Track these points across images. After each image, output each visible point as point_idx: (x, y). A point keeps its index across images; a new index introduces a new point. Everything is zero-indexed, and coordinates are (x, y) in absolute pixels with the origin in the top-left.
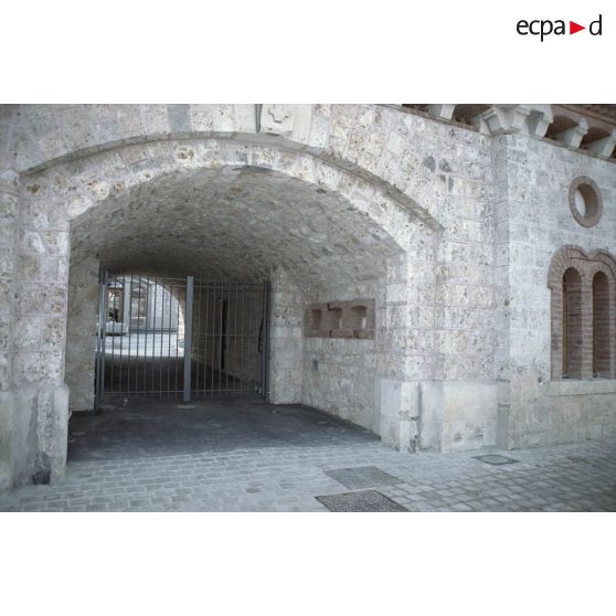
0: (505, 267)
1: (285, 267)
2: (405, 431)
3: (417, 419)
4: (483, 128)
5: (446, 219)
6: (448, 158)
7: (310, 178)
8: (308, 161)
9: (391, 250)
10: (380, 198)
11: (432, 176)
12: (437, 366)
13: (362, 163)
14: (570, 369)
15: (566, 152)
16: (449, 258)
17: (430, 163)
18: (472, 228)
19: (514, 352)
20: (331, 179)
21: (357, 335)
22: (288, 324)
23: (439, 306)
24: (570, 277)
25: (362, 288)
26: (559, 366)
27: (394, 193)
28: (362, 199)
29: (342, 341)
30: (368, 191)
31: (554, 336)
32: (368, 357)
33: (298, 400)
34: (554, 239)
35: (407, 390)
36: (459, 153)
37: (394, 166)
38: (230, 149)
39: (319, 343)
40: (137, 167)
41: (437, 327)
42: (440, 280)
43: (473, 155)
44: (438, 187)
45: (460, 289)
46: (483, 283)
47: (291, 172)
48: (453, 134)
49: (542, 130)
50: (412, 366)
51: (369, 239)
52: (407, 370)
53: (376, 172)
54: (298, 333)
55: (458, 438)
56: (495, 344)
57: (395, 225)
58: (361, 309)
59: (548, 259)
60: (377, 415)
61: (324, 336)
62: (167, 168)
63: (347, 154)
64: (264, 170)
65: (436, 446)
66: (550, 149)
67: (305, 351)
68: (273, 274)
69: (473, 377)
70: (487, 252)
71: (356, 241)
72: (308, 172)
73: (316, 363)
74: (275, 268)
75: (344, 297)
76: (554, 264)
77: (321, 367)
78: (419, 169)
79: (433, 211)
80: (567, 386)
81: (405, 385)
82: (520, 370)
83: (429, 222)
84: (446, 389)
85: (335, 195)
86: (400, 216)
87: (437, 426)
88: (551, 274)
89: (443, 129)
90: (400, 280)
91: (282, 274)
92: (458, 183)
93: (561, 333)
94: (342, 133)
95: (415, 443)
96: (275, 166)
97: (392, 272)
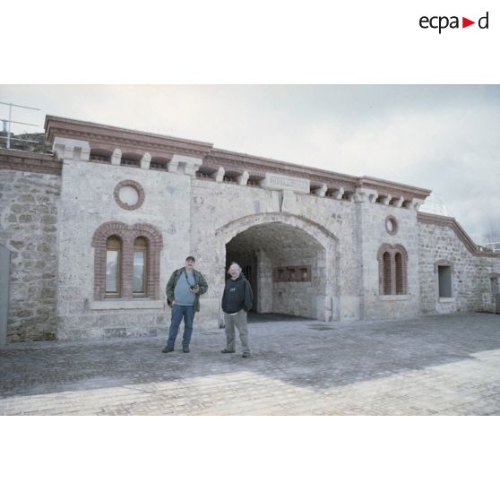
0: (361, 253)
1: (265, 251)
2: (327, 314)
3: (331, 310)
4: (353, 200)
5: (340, 237)
6: (340, 213)
7: (294, 225)
8: (293, 218)
9: (319, 248)
10: (316, 229)
11: (335, 220)
12: (337, 290)
13: (312, 219)
14: (387, 291)
15: (384, 207)
16: (341, 251)
17: (334, 216)
18: (349, 239)
19: (365, 285)
20: (300, 224)
21: (303, 280)
22: (266, 276)
23: (338, 269)
24: (386, 255)
25: (305, 261)
26: (382, 289)
27: (321, 228)
28: (311, 230)
29: (295, 283)
30: (312, 227)
31: (380, 278)
32: (308, 289)
33: (271, 311)
34: (380, 241)
35: (327, 299)
36: (344, 210)
37: (322, 218)
38: (269, 217)
39: (282, 284)
40: (243, 225)
41: (337, 276)
42: (338, 259)
43: (349, 211)
44: (336, 224)
45: (345, 262)
46: (353, 259)
47: (288, 223)
48: (341, 204)
49: (374, 200)
50: (329, 291)
51: (311, 243)
52: (327, 292)
53: (316, 221)
54: (270, 280)
55: (346, 316)
56: (358, 281)
57: (322, 239)
58: (304, 270)
59: (377, 249)
60: (316, 310)
61: (285, 281)
62: (252, 225)
63: (307, 216)
64: (280, 223)
65: (338, 319)
66: (378, 206)
67: (274, 288)
68: (257, 254)
69: (351, 294)
70: (354, 248)
71: (305, 244)
72: (293, 222)
73: (280, 294)
74: (259, 251)
75: (295, 264)
76: (379, 251)
77: (283, 295)
78: (331, 218)
79: (335, 234)
80: (386, 297)
81: (326, 297)
82: (368, 291)
83: (333, 237)
84: (341, 298)
85: (302, 229)
86: (324, 236)
87: (338, 312)
88: (378, 255)
89: (338, 202)
90: (323, 259)
91: (263, 253)
92: (344, 222)
93: (382, 277)
94: (305, 208)
95: (331, 319)
96: (283, 221)
97: (320, 256)
